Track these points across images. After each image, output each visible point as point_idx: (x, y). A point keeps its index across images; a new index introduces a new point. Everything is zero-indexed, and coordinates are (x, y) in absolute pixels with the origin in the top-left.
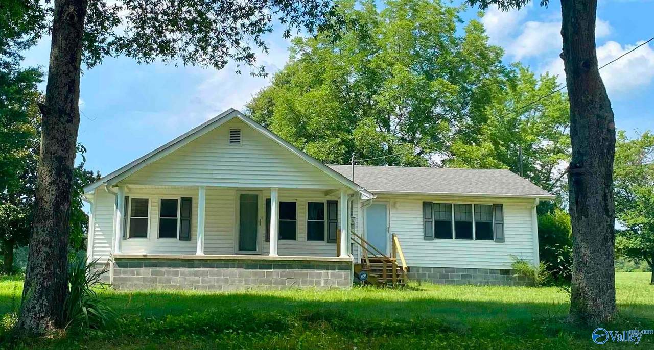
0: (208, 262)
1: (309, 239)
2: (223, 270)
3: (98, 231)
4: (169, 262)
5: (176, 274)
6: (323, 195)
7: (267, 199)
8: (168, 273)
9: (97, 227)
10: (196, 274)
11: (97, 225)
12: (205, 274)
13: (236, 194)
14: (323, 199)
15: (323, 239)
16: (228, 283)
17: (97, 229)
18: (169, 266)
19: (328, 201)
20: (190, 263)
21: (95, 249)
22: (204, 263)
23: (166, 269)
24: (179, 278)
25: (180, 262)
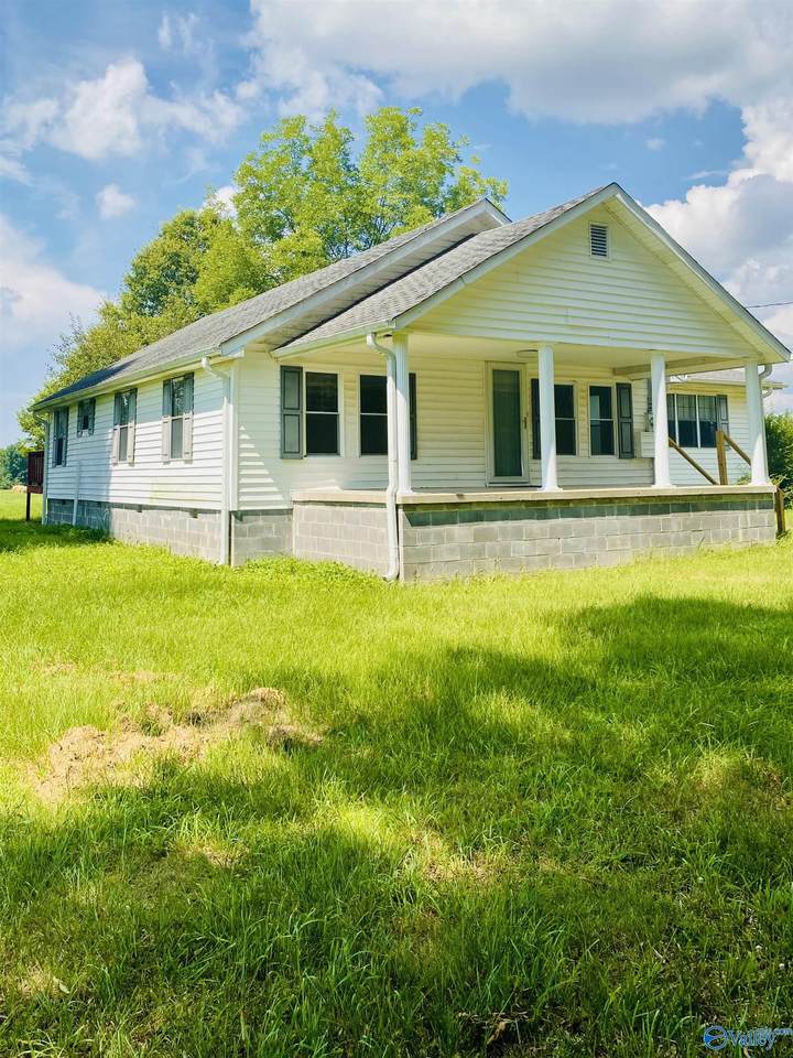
0: (571, 505)
1: (593, 454)
2: (596, 521)
3: (245, 441)
4: (504, 508)
5: (518, 534)
6: (609, 375)
7: (532, 380)
8: (503, 531)
9: (244, 432)
10: (554, 534)
11: (242, 428)
12: (566, 531)
13: (487, 368)
14: (610, 382)
15: (611, 453)
16: (605, 547)
17: (243, 437)
18: (505, 518)
19: (617, 384)
20: (540, 509)
21: (243, 481)
22: (567, 508)
23: (500, 523)
24: (524, 545)
25: (523, 507)
